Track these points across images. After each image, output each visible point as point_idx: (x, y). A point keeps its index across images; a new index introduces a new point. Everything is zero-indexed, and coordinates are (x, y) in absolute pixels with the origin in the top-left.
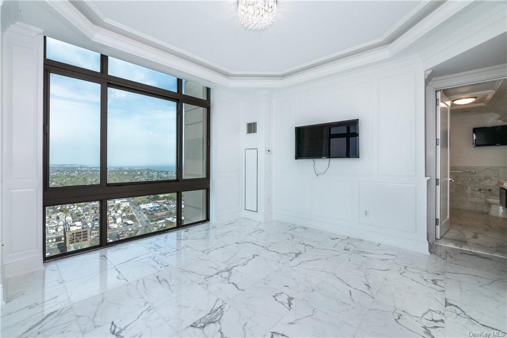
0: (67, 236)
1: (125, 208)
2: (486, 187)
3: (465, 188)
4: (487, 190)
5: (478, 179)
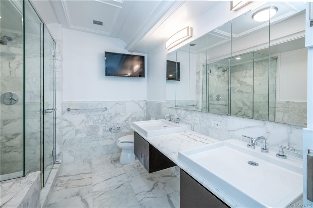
2: (116, 125)
3: (97, 130)
4: (116, 128)
5: (109, 116)
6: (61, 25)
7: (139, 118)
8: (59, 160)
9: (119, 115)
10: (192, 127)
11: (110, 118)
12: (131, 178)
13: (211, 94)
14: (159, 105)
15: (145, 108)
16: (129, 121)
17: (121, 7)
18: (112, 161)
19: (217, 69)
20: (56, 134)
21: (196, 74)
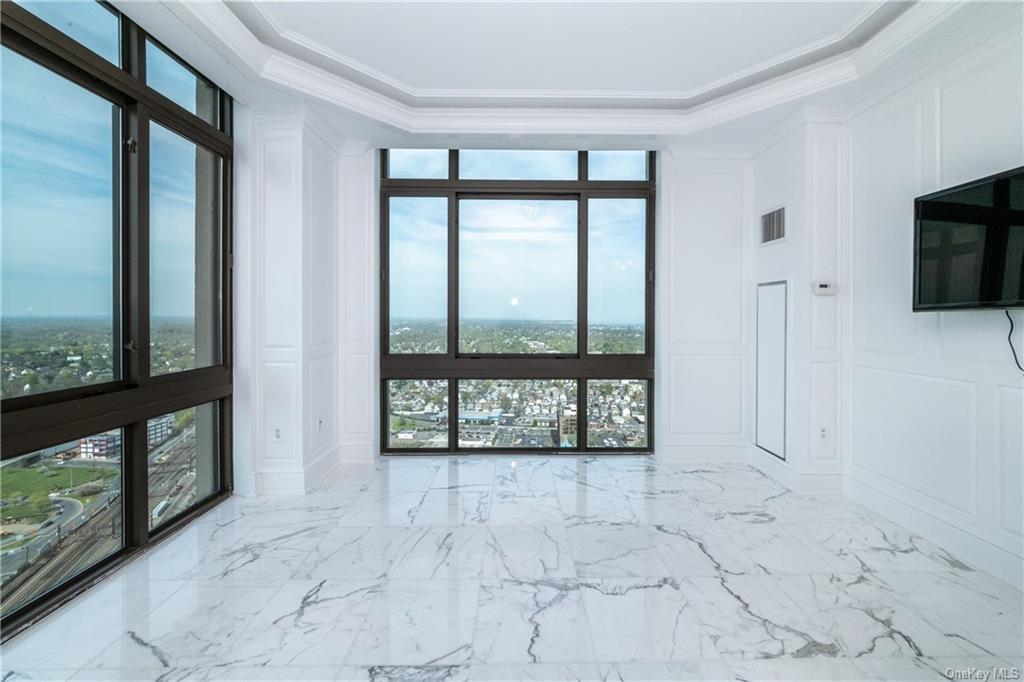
0: (561, 422)
1: (636, 393)
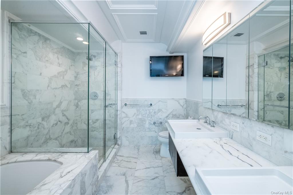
2: (159, 119)
3: (144, 122)
4: (159, 123)
5: (153, 112)
6: (120, 41)
7: (179, 115)
8: (119, 142)
9: (161, 112)
10: (230, 135)
11: (154, 114)
12: (166, 173)
13: (268, 93)
14: (196, 104)
15: (185, 106)
16: (169, 117)
17: (157, 14)
18: (154, 152)
19: (279, 59)
20: (118, 123)
21: (246, 69)
